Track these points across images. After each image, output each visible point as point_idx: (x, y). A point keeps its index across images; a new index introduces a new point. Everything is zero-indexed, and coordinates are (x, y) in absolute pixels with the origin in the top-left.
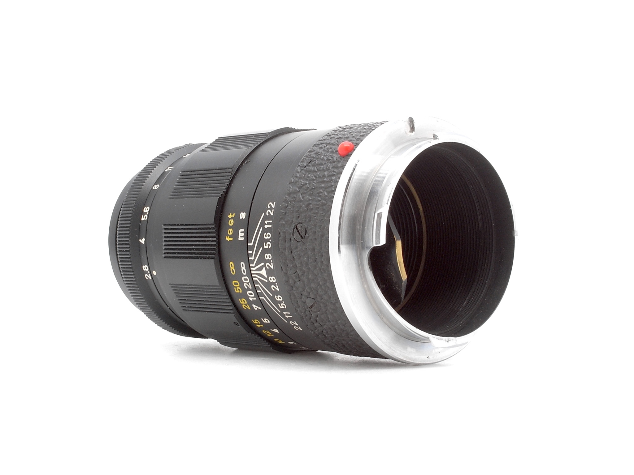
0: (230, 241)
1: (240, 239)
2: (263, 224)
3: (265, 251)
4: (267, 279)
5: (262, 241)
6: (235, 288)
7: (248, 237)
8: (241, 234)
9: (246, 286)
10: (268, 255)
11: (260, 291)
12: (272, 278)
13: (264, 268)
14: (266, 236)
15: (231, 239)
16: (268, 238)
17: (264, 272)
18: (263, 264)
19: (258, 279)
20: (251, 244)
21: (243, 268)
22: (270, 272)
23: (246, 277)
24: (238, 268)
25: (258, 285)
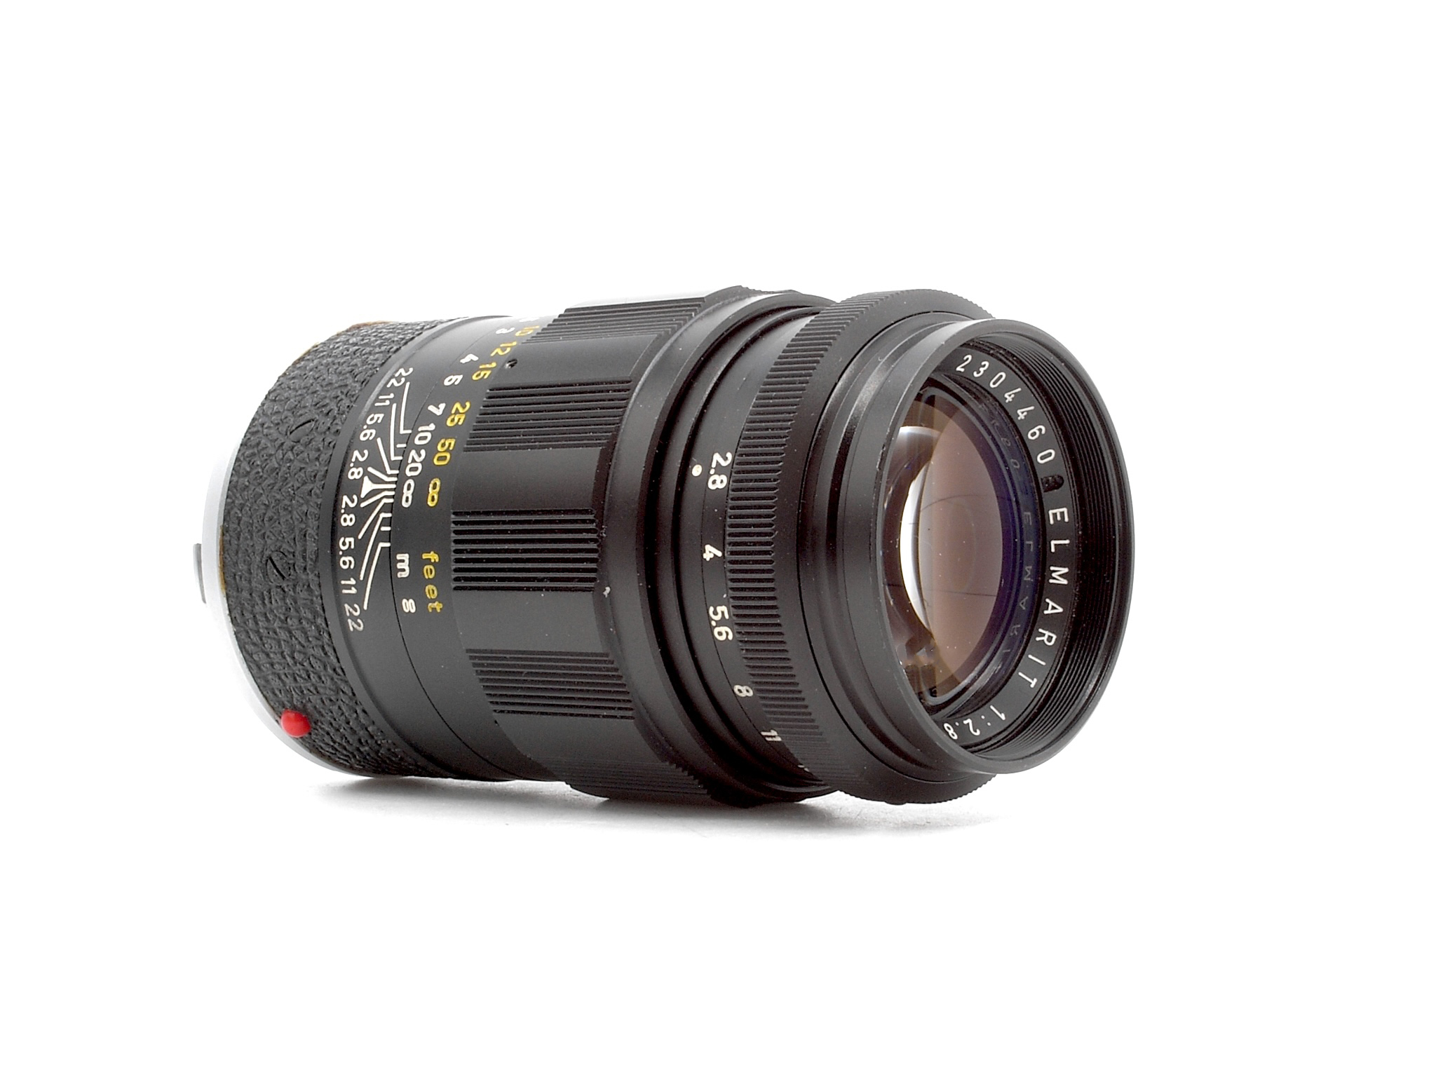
0: (429, 551)
1: (406, 557)
2: (361, 586)
3: (352, 531)
4: (366, 473)
5: (359, 551)
6: (452, 447)
7: (388, 559)
8: (405, 566)
9: (420, 456)
10: (349, 524)
11: (398, 447)
12: (356, 477)
13: (363, 496)
14: (350, 562)
15: (425, 556)
16: (347, 559)
17: (368, 486)
18: (363, 505)
19: (384, 472)
20: (382, 545)
21: (408, 494)
22: (355, 488)
23: (411, 473)
24: (421, 493)
25: (393, 459)
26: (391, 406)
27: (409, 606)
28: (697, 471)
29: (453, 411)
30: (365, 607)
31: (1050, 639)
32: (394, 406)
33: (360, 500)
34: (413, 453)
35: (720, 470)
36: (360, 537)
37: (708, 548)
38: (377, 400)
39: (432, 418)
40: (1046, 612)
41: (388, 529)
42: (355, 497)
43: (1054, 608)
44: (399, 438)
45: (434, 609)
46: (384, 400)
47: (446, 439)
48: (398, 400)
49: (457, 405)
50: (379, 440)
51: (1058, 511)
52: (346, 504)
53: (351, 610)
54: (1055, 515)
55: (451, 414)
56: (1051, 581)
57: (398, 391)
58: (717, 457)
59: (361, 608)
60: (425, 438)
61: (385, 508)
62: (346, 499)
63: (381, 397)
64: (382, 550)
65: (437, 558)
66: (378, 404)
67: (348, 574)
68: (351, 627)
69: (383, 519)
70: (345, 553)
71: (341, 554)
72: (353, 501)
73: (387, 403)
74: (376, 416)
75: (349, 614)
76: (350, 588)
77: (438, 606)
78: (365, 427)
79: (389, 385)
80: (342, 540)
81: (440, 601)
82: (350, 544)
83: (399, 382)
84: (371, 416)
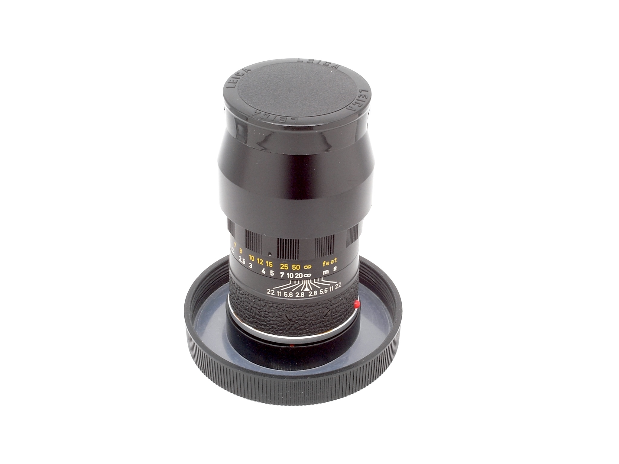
0: (323, 264)
1: (324, 272)
2: (332, 284)
3: (318, 290)
4: (303, 291)
5: (323, 287)
6: (295, 265)
7: (325, 277)
8: (326, 271)
9: (297, 275)
10: (316, 293)
11: (295, 283)
12: (303, 294)
13: (309, 290)
15: (324, 266)
17: (307, 289)
18: (312, 289)
19: (303, 285)
20: (322, 280)
22: (307, 293)
23: (302, 277)
24: (307, 271)
25: (299, 283)
26: (281, 291)
27: (335, 269)
29: (283, 269)
30: (336, 282)
32: (282, 289)
33: (310, 290)
34: (296, 277)
36: (320, 288)
38: (279, 296)
39: (285, 275)
41: (318, 279)
42: (309, 293)
44: (293, 284)
45: (336, 260)
46: (279, 294)
47: (292, 268)
48: (279, 290)
49: (281, 268)
50: (293, 290)
52: (311, 295)
53: (337, 287)
55: (284, 269)
57: (276, 290)
59: (336, 284)
60: (292, 275)
61: (313, 282)
62: (310, 296)
63: (278, 295)
64: (323, 280)
65: (325, 262)
66: (281, 296)
67: (329, 289)
68: (340, 286)
69: (316, 281)
70: (324, 292)
71: (324, 293)
72: (310, 293)
73: (280, 292)
74: (285, 294)
75: (337, 288)
76: (332, 288)
77: (336, 259)
78: (288, 297)
79: (274, 295)
80: (320, 294)
81: (334, 259)
82: (321, 291)
83: (273, 292)
84: (285, 296)
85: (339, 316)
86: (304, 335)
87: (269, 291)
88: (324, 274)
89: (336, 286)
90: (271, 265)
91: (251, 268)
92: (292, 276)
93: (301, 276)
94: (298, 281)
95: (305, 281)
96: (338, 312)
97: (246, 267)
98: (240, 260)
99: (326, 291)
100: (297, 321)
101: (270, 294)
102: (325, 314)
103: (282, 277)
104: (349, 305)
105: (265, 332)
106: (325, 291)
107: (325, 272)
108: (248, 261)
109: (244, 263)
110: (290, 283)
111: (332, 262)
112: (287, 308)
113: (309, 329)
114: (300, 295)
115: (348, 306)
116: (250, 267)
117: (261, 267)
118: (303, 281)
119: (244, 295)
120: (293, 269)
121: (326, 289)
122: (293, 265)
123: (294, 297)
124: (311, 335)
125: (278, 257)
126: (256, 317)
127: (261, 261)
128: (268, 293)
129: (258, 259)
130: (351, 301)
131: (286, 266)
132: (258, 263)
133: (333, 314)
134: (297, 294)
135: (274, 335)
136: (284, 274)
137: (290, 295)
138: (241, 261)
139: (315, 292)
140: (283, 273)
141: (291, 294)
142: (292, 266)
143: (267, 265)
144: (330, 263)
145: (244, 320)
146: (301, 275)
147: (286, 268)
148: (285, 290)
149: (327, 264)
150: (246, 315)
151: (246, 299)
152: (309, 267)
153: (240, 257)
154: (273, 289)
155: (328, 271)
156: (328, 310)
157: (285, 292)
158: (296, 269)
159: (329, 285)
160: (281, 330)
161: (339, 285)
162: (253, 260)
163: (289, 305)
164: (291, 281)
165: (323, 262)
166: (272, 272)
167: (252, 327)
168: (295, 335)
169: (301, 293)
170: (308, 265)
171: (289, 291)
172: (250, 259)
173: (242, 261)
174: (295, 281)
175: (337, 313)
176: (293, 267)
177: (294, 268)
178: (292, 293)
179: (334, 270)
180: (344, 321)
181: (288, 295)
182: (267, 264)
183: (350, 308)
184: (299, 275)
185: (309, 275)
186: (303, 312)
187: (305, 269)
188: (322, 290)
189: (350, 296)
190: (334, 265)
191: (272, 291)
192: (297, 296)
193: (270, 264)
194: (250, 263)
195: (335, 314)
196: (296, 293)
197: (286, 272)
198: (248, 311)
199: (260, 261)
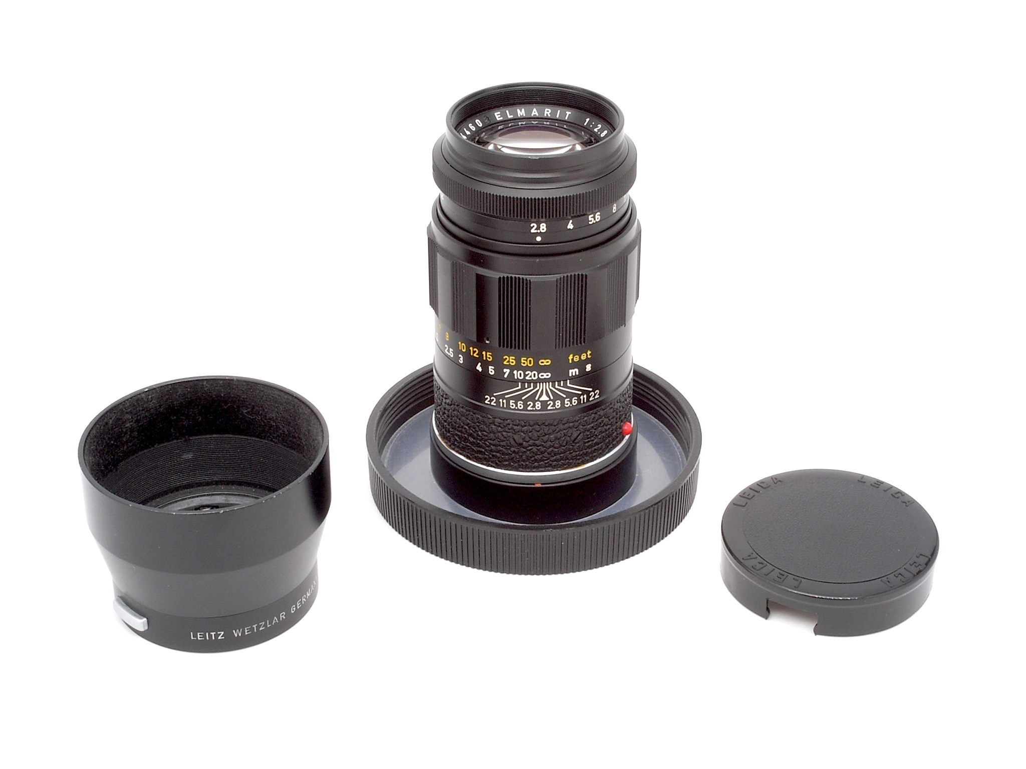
0: (569, 360)
1: (571, 371)
2: (584, 392)
3: (562, 400)
4: (538, 400)
5: (570, 396)
6: (525, 359)
7: (573, 379)
8: (574, 371)
9: (528, 374)
10: (559, 404)
11: (526, 387)
12: (539, 405)
13: (548, 399)
15: (570, 362)
17: (544, 398)
18: (552, 398)
19: (538, 390)
20: (568, 385)
21: (545, 376)
22: (544, 404)
23: (536, 377)
24: (544, 369)
25: (532, 388)
26: (506, 399)
27: (589, 367)
28: (539, 239)
29: (508, 363)
30: (591, 389)
31: (548, 111)
32: (506, 396)
33: (550, 400)
34: (527, 378)
35: (538, 228)
36: (565, 396)
37: (568, 227)
38: (503, 407)
39: (511, 374)
40: (537, 115)
41: (562, 382)
42: (548, 403)
43: (535, 112)
44: (523, 388)
45: (590, 354)
46: (503, 403)
47: (521, 362)
48: (502, 396)
49: (505, 363)
50: (523, 398)
51: (497, 117)
52: (552, 406)
54: (499, 117)
55: (510, 364)
56: (524, 115)
57: (498, 398)
58: (533, 231)
59: (591, 392)
60: (520, 374)
61: (554, 386)
62: (549, 408)
63: (501, 405)
64: (570, 384)
65: (572, 355)
66: (505, 406)
67: (579, 400)
68: (598, 396)
69: (558, 386)
70: (571, 403)
71: (571, 405)
72: (550, 404)
73: (505, 401)
74: (511, 404)
75: (593, 398)
76: (584, 398)
77: (589, 352)
78: (516, 408)
79: (495, 404)
80: (566, 406)
81: (587, 352)
82: (567, 401)
83: (493, 400)
84: (511, 407)
85: (597, 444)
86: (541, 469)
87: (487, 398)
88: (570, 375)
89: (590, 395)
90: (489, 358)
91: (462, 362)
92: (520, 376)
93: (534, 376)
94: (531, 383)
95: (541, 384)
96: (594, 436)
97: (455, 361)
98: (446, 351)
99: (575, 402)
100: (530, 448)
101: (489, 403)
102: (573, 439)
103: (506, 376)
104: (614, 427)
105: (482, 464)
106: (573, 401)
107: (572, 373)
108: (457, 352)
109: (452, 356)
110: (518, 386)
111: (583, 357)
112: (515, 425)
113: (549, 460)
114: (534, 406)
115: (611, 429)
116: (460, 361)
117: (476, 361)
118: (538, 384)
119: (452, 406)
120: (522, 364)
121: (575, 399)
122: (523, 359)
123: (525, 409)
124: (552, 471)
125: (500, 346)
126: (470, 441)
127: (476, 351)
128: (486, 402)
129: (471, 348)
130: (616, 423)
131: (512, 359)
132: (472, 354)
133: (587, 440)
134: (530, 404)
135: (495, 468)
136: (510, 372)
137: (519, 405)
138: (447, 353)
139: (558, 402)
140: (507, 371)
141: (520, 403)
142: (521, 360)
143: (485, 358)
144: (580, 358)
145: (453, 445)
146: (534, 374)
147: (512, 362)
148: (511, 398)
149: (575, 359)
150: (455, 436)
151: (455, 412)
152: (548, 362)
153: (446, 346)
154: (494, 396)
155: (577, 370)
156: (579, 433)
157: (511, 401)
158: (527, 365)
159: (580, 393)
160: (506, 460)
161: (595, 395)
162: (464, 351)
163: (518, 421)
164: (520, 384)
165: (569, 356)
166: (491, 369)
167: (464, 456)
168: (527, 470)
169: (536, 404)
170: (545, 359)
171: (517, 399)
172: (460, 349)
173: (449, 352)
174: (526, 384)
175: (592, 439)
176: (523, 361)
177: (524, 363)
178: (522, 403)
179: (587, 370)
180: (605, 453)
181: (517, 406)
182: (484, 356)
183: (615, 433)
184: (531, 375)
185: (548, 375)
186: (538, 434)
187: (541, 365)
188: (568, 399)
189: (615, 413)
190: (587, 361)
191: (492, 398)
192: (529, 408)
193: (488, 356)
194: (460, 356)
195: (589, 440)
196: (528, 403)
197: (512, 368)
198: (457, 431)
199: (474, 352)
